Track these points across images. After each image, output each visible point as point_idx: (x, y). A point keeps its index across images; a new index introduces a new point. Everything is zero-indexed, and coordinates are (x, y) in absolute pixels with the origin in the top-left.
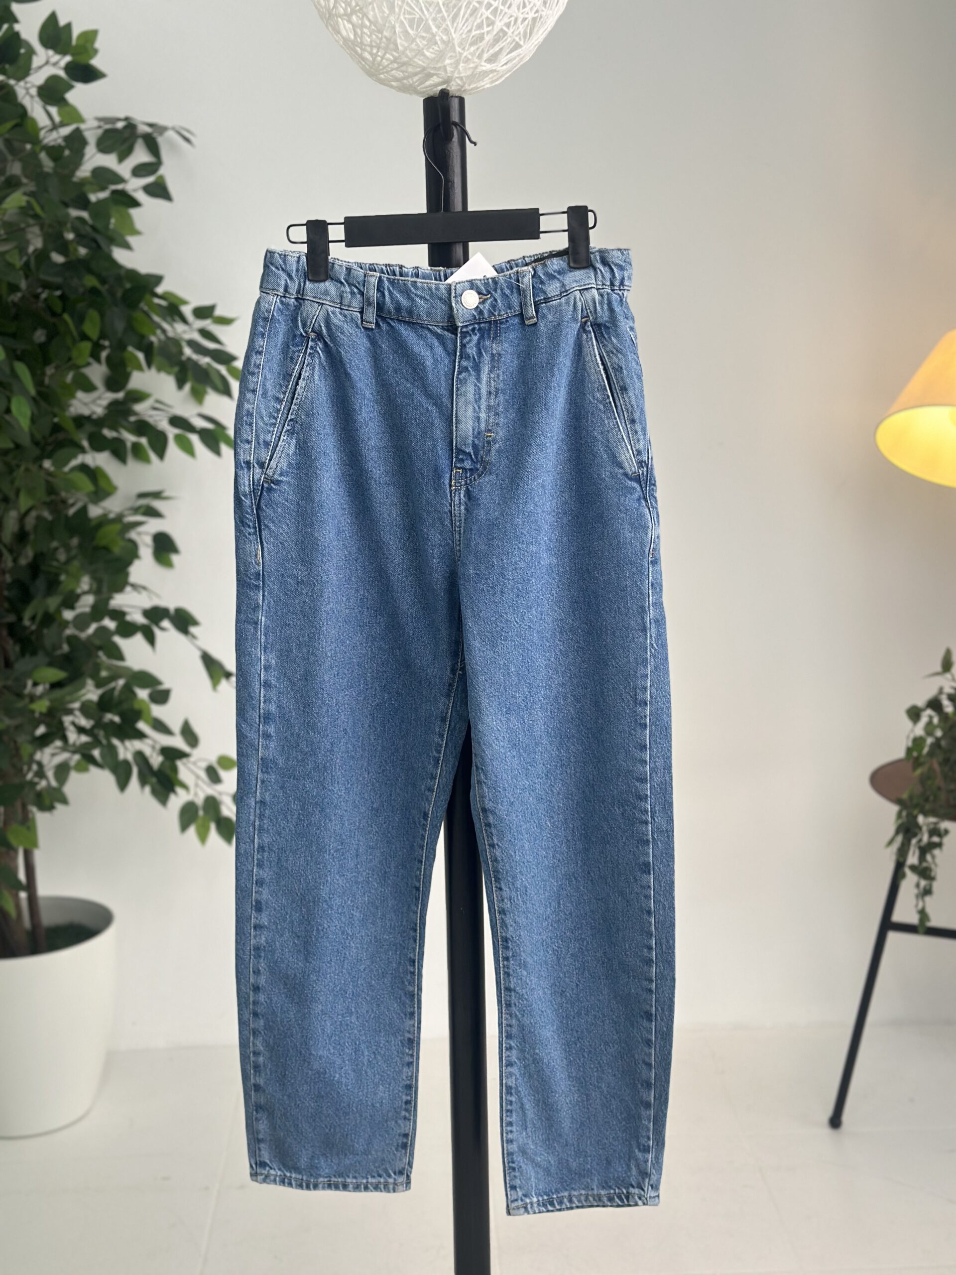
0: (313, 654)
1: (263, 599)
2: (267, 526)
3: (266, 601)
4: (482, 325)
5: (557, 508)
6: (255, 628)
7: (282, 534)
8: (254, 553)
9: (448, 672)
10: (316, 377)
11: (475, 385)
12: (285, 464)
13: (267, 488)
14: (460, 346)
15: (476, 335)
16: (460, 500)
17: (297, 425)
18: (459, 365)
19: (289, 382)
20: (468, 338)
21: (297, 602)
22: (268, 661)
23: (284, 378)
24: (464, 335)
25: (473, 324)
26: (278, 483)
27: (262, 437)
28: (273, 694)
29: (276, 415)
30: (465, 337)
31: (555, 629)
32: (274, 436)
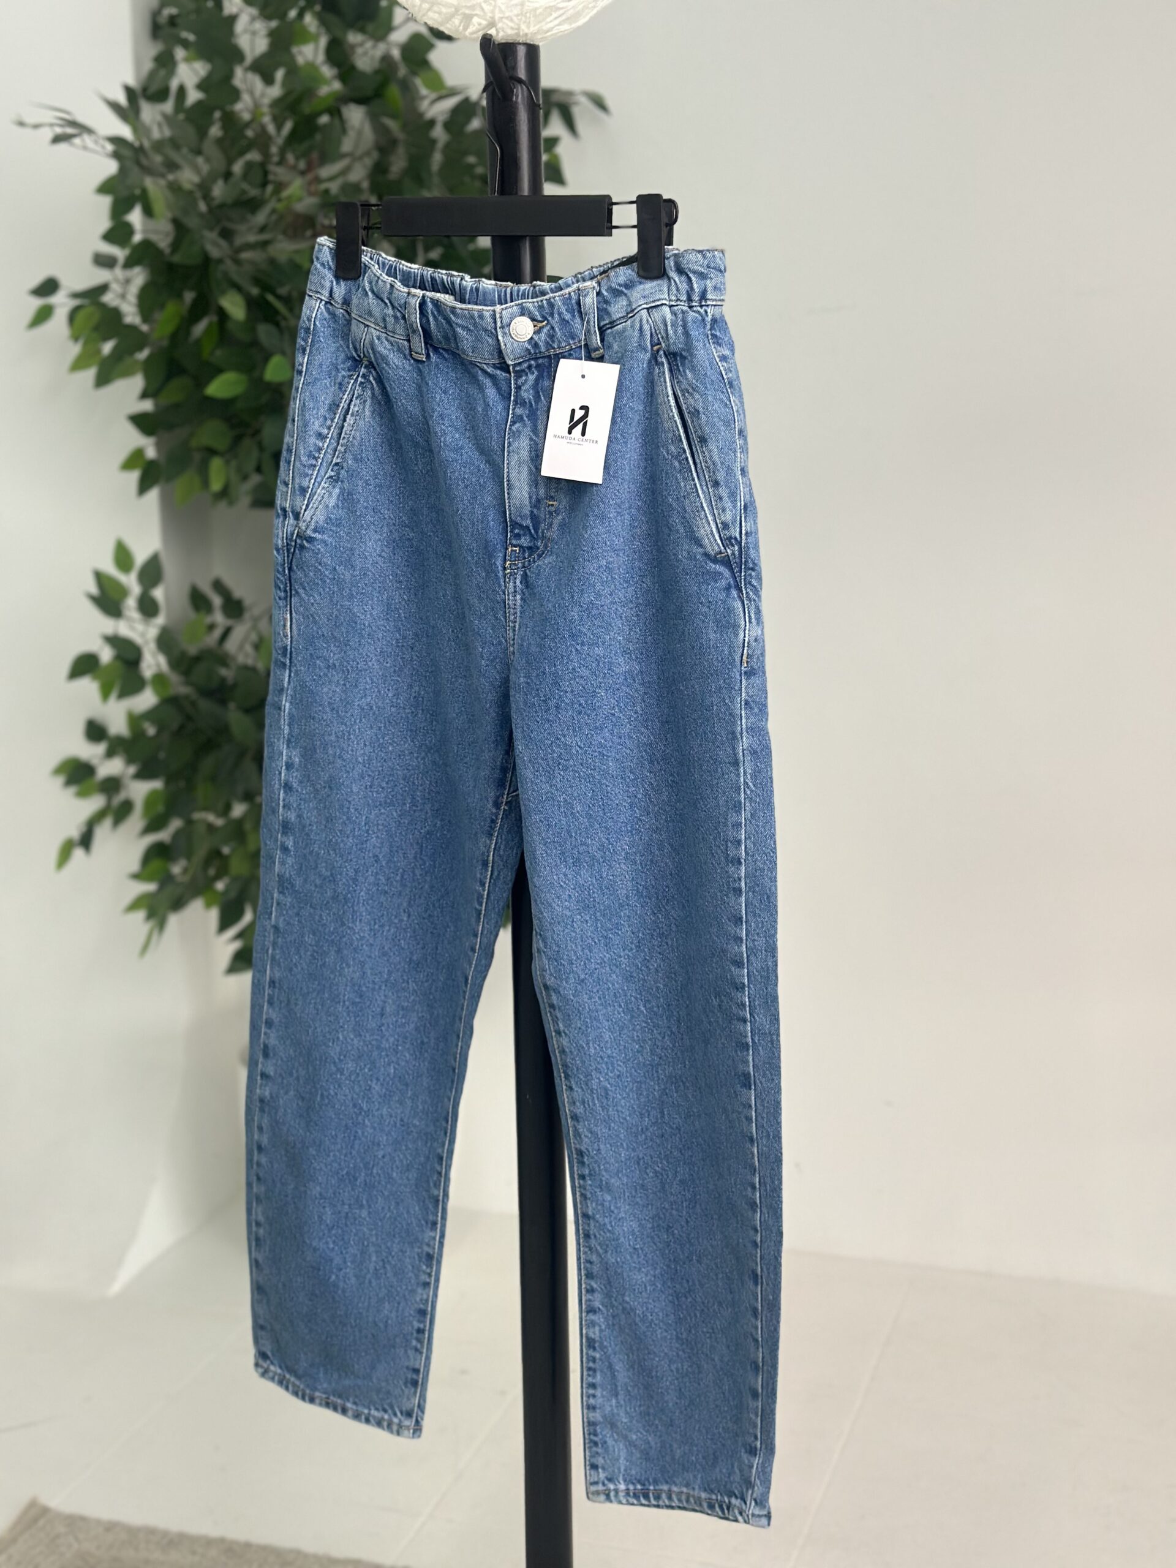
1: (289, 681)
2: (297, 592)
3: (292, 684)
4: (540, 361)
6: (279, 715)
7: (313, 604)
8: (283, 623)
9: (490, 805)
10: (366, 414)
11: (531, 439)
12: (323, 518)
14: (515, 388)
15: (533, 373)
16: (515, 587)
17: (343, 472)
18: (512, 413)
20: (524, 378)
22: (290, 757)
24: (518, 374)
25: (528, 361)
26: (310, 540)
28: (293, 799)
30: (521, 377)
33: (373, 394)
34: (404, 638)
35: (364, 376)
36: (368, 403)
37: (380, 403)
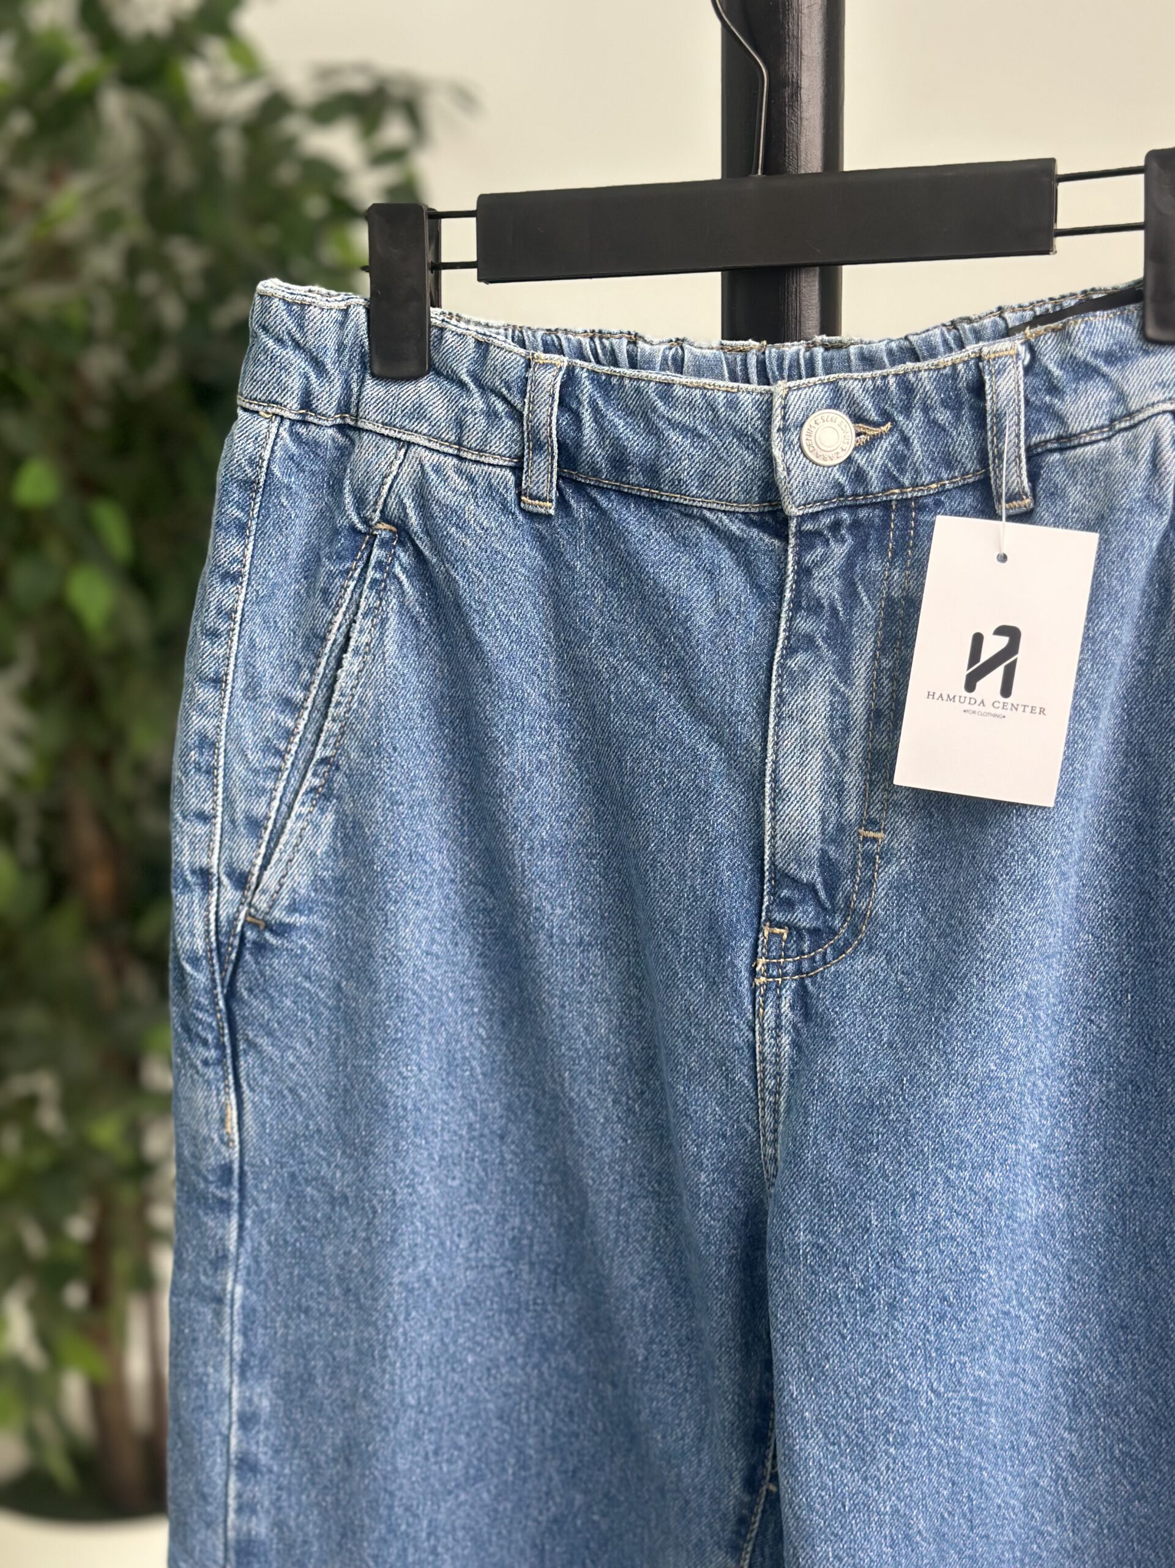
0: (366, 1396)
1: (240, 1239)
2: (252, 1045)
3: (248, 1244)
4: (863, 514)
5: (1074, 1056)
6: (218, 1314)
7: (292, 1066)
8: (217, 1115)
9: (736, 1488)
10: (391, 648)
11: (834, 691)
12: (305, 881)
13: (254, 943)
14: (796, 572)
15: (843, 541)
16: (778, 1017)
17: (339, 777)
18: (789, 629)
19: (318, 657)
20: (820, 551)
21: (329, 1249)
22: (250, 1401)
23: (307, 647)
24: (807, 540)
25: (834, 510)
26: (282, 930)
27: (241, 806)
28: (261, 1491)
29: (282, 747)
30: (812, 547)
31: (1056, 1398)
32: (276, 804)
33: (402, 605)
34: (484, 1118)
35: (380, 566)
36: (393, 621)
37: (416, 624)
